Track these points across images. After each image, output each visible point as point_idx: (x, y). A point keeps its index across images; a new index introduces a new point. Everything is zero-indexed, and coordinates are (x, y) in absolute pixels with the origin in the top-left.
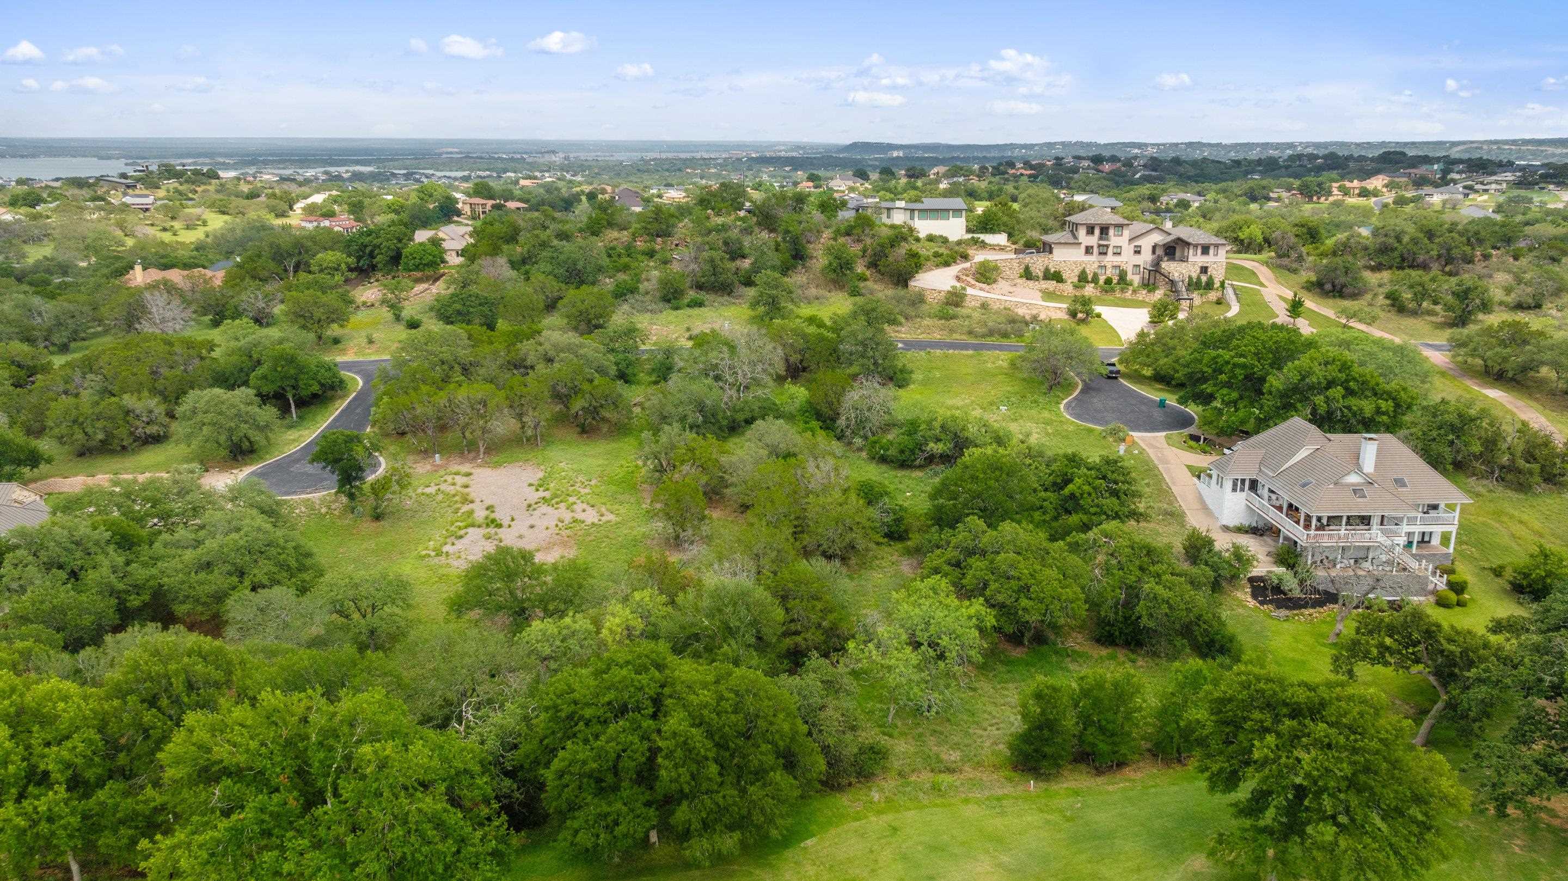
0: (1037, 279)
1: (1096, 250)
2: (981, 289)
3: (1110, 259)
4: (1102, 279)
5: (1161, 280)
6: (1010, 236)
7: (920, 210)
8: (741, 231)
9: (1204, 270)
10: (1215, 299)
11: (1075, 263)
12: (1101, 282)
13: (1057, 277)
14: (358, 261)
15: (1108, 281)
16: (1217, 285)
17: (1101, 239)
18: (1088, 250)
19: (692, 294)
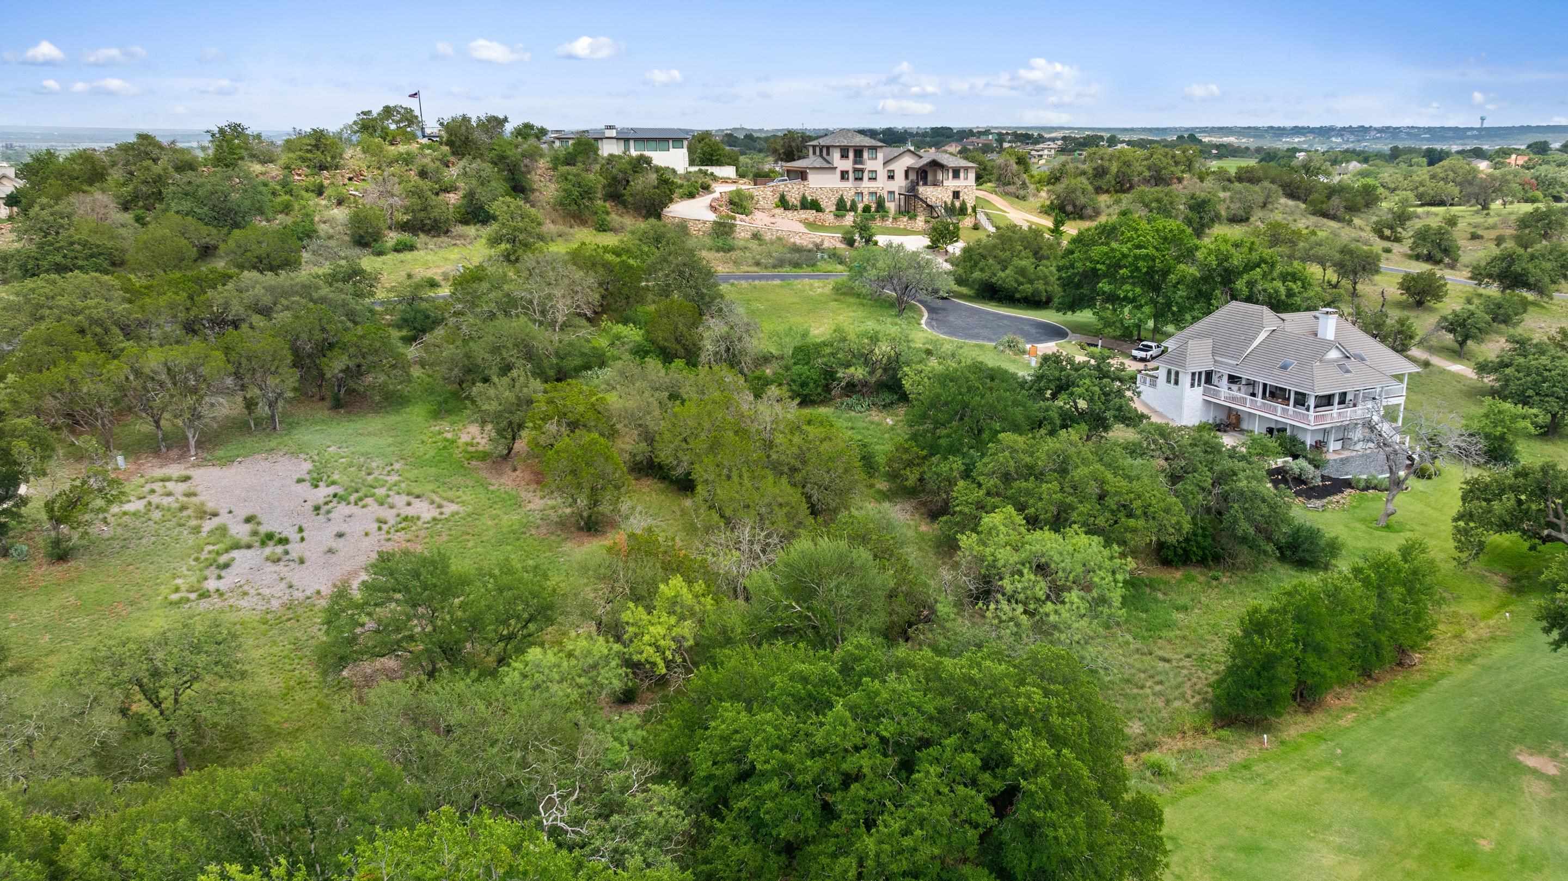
0: (794, 208)
1: (851, 175)
2: (743, 220)
3: (866, 185)
4: (860, 206)
5: (920, 206)
7: (636, 140)
9: (956, 195)
10: (971, 225)
11: (831, 190)
12: (860, 210)
13: (815, 206)
15: (867, 209)
16: (970, 210)
17: (855, 162)
18: (844, 175)
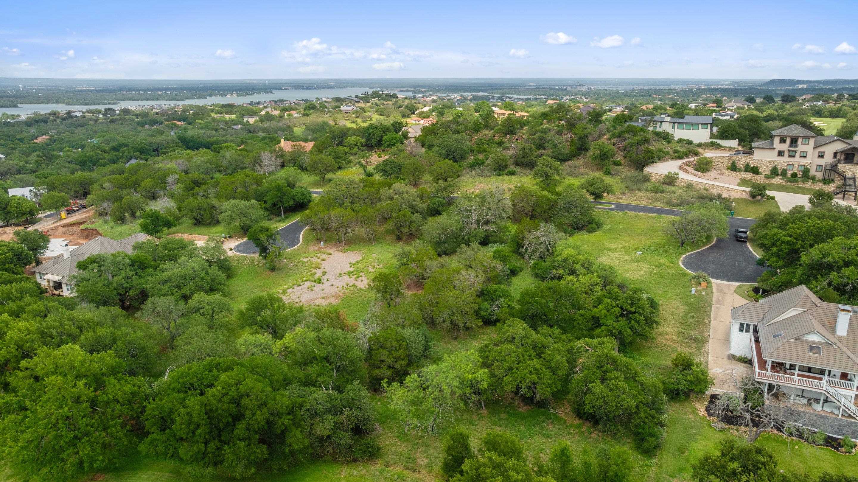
0: (740, 170)
1: (786, 154)
2: (695, 175)
3: (797, 160)
5: (835, 177)
6: (741, 141)
7: (679, 123)
8: (556, 132)
11: (769, 162)
12: (788, 175)
13: (755, 170)
14: (367, 141)
15: (794, 175)
17: (791, 146)
18: (781, 153)
19: (512, 168)
